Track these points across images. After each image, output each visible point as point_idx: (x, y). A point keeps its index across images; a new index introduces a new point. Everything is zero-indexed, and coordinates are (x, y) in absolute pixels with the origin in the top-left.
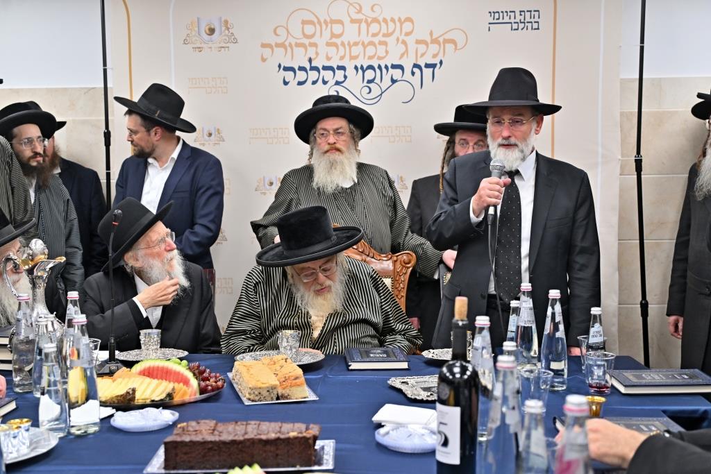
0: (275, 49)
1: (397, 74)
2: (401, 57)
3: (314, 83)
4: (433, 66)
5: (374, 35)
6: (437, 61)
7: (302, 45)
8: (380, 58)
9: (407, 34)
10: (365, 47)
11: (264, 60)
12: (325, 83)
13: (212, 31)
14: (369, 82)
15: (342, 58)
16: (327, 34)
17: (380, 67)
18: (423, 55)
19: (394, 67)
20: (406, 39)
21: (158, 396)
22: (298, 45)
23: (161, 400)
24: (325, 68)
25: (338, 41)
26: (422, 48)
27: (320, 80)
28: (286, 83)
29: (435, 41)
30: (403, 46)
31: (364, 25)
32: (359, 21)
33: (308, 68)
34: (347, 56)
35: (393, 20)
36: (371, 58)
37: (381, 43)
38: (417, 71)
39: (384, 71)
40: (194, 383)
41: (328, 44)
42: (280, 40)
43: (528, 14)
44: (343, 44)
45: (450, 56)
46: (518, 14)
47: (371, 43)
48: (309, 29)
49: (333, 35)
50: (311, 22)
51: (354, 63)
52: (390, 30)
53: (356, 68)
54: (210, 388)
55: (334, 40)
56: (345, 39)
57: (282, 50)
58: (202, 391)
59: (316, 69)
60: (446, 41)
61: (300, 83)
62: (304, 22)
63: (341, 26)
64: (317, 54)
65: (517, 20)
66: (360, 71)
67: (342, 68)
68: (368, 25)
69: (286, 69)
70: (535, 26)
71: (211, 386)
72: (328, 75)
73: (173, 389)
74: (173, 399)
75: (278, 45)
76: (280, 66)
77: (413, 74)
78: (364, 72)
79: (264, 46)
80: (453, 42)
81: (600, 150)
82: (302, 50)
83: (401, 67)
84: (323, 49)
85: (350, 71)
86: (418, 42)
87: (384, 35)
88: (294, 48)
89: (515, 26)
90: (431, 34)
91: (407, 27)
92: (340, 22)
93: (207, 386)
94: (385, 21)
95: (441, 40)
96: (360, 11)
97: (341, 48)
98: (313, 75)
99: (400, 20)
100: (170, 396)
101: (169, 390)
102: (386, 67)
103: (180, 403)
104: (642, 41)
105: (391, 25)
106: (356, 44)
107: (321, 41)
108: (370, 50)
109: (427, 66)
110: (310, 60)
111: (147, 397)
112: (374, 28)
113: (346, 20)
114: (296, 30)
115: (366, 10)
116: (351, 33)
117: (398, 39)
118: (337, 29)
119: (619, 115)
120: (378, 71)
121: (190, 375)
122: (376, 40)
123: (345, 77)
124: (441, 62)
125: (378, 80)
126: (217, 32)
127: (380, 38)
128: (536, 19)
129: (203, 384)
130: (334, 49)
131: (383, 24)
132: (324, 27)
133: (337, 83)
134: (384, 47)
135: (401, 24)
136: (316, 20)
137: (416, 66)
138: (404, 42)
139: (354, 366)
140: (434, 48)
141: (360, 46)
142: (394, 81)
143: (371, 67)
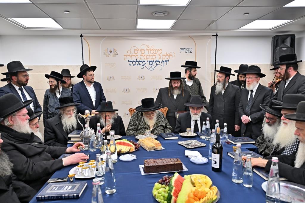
0: (128, 57)
1: (158, 63)
2: (159, 59)
3: (137, 65)
4: (167, 61)
5: (152, 53)
6: (168, 60)
7: (135, 56)
8: (154, 59)
9: (160, 53)
10: (150, 56)
11: (125, 59)
12: (140, 65)
13: (111, 52)
14: (151, 65)
15: (144, 59)
16: (140, 53)
17: (154, 61)
18: (164, 58)
19: (157, 61)
20: (160, 54)
21: (127, 151)
22: (133, 55)
24: (140, 61)
25: (143, 55)
26: (164, 57)
27: (139, 65)
28: (130, 65)
29: (167, 55)
30: (159, 56)
31: (150, 51)
32: (149, 50)
33: (136, 61)
34: (146, 58)
35: (157, 50)
36: (151, 59)
37: (154, 55)
38: (162, 62)
39: (155, 62)
40: (134, 146)
41: (141, 55)
42: (129, 54)
43: (189, 49)
44: (144, 55)
45: (171, 59)
46: (187, 48)
47: (152, 55)
48: (136, 52)
49: (142, 53)
50: (137, 50)
51: (147, 60)
52: (156, 52)
53: (148, 61)
55: (142, 54)
56: (145, 54)
57: (129, 57)
59: (138, 61)
60: (170, 55)
61: (134, 65)
62: (135, 50)
63: (144, 51)
64: (138, 58)
65: (187, 50)
66: (149, 62)
67: (145, 61)
68: (151, 51)
69: (130, 61)
70: (191, 52)
72: (141, 63)
75: (128, 55)
76: (129, 61)
77: (162, 63)
78: (150, 62)
79: (125, 55)
80: (172, 55)
81: (206, 82)
82: (134, 57)
83: (159, 61)
84: (139, 57)
85: (146, 62)
86: (163, 55)
87: (155, 53)
88: (132, 56)
89: (186, 52)
90: (166, 53)
91: (160, 51)
92: (144, 50)
94: (155, 50)
95: (169, 55)
96: (149, 47)
97: (144, 57)
98: (137, 63)
99: (159, 50)
100: (130, 150)
101: (129, 149)
102: (155, 61)
103: (132, 152)
104: (216, 56)
105: (156, 51)
106: (148, 55)
107: (139, 55)
108: (151, 57)
109: (165, 61)
110: (136, 59)
111: (124, 151)
112: (152, 51)
113: (145, 50)
114: (133, 52)
115: (150, 47)
116: (147, 53)
117: (158, 55)
118: (143, 52)
119: (210, 73)
120: (153, 62)
121: (132, 144)
122: (153, 54)
123: (145, 64)
124: (169, 60)
125: (153, 64)
126: (112, 52)
127: (154, 54)
128: (191, 50)
129: (136, 147)
130: (142, 57)
131: (155, 51)
132: (140, 51)
133: (143, 65)
134: (155, 56)
135: (159, 51)
136: (138, 49)
137: (162, 61)
138: (160, 55)
139: (166, 138)
140: (167, 57)
141: (149, 56)
142: (157, 65)
143: (151, 61)
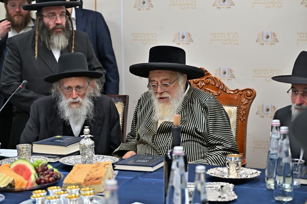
21: (3, 185)
23: (4, 188)
54: (43, 181)
58: (38, 182)
71: (44, 180)
73: (14, 181)
74: (14, 187)
93: (41, 180)
100: (11, 185)
101: (10, 181)
103: (19, 190)
